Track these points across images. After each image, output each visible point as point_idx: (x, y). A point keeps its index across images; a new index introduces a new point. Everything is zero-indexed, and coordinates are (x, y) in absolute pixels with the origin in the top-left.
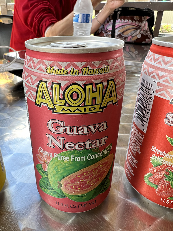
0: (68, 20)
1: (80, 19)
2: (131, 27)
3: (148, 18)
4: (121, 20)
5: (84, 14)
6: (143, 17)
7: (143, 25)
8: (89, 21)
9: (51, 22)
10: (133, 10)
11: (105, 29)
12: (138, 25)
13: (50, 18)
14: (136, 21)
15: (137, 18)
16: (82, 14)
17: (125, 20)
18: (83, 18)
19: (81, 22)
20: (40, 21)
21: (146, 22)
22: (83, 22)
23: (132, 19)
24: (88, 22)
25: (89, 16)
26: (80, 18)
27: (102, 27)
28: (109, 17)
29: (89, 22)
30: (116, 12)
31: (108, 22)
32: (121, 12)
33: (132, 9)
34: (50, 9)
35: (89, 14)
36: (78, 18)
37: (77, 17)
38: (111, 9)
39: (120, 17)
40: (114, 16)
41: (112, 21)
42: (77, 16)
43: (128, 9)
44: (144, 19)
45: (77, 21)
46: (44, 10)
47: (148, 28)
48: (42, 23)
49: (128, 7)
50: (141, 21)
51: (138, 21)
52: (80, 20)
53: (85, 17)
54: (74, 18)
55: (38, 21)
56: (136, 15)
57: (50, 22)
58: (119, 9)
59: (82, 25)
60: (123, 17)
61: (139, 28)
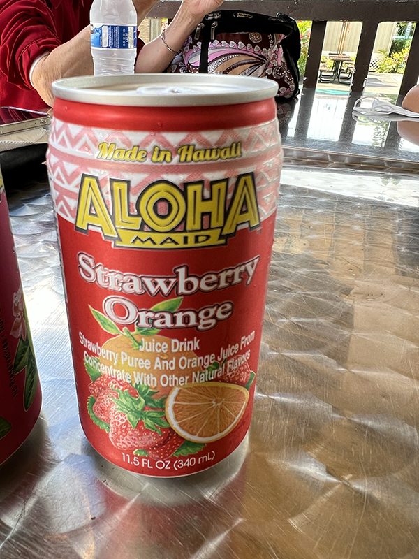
0: (82, 40)
1: (105, 37)
2: (243, 59)
3: (283, 37)
4: (220, 42)
5: (113, 27)
6: (270, 36)
7: (270, 54)
8: (127, 43)
9: (42, 46)
10: (246, 19)
11: (186, 63)
12: (259, 53)
13: (40, 35)
14: (254, 45)
15: (255, 37)
16: (109, 26)
17: (229, 43)
18: (111, 36)
19: (108, 47)
20: (16, 42)
21: (278, 47)
22: (113, 47)
23: (246, 41)
24: (124, 45)
25: (127, 31)
26: (103, 35)
27: (177, 58)
28: (193, 34)
29: (127, 47)
30: (207, 22)
31: (191, 47)
32: (218, 23)
33: (243, 16)
34: (39, 15)
35: (126, 28)
36: (101, 35)
37: (98, 34)
38: (195, 16)
39: (219, 35)
40: (202, 33)
41: (199, 44)
42: (98, 31)
43: (236, 15)
44: (273, 39)
45: (99, 44)
46: (25, 15)
47: (284, 61)
48: (19, 49)
49: (236, 12)
50: (265, 44)
51: (258, 44)
52: (105, 41)
53: (117, 34)
54: (93, 37)
55: (10, 44)
56: (255, 31)
57: (39, 45)
58: (214, 16)
59: (111, 54)
60: (224, 34)
61: (262, 63)
